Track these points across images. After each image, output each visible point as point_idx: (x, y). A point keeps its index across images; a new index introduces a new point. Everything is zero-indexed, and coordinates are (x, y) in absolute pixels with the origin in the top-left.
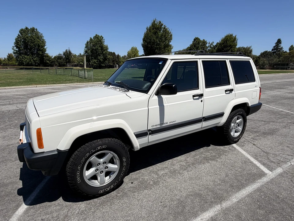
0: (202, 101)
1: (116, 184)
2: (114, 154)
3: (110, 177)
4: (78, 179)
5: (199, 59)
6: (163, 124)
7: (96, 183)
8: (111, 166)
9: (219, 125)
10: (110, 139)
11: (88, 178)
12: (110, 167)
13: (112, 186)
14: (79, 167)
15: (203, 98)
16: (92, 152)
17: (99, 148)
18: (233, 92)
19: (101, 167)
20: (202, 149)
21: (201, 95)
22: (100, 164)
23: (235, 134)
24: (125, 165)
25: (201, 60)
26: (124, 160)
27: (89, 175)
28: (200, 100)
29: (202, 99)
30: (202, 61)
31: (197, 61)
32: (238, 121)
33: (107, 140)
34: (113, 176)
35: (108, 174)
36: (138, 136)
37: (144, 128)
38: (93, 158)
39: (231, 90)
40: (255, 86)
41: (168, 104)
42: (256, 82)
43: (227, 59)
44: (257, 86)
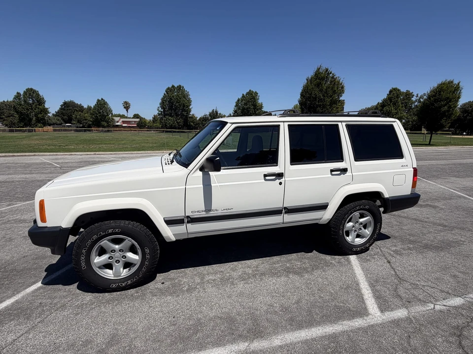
0: (280, 183)
1: (135, 280)
2: (133, 241)
3: (129, 270)
4: (83, 264)
5: (284, 122)
6: (210, 210)
7: (109, 274)
8: (130, 255)
9: (321, 222)
10: (127, 222)
11: (98, 265)
12: (129, 257)
13: (129, 282)
14: (84, 251)
15: (283, 179)
16: (100, 234)
17: (110, 231)
18: (348, 173)
19: (118, 255)
20: (295, 254)
21: (280, 175)
22: (115, 251)
23: (358, 239)
24: (148, 258)
25: (287, 124)
26: (147, 251)
28: (278, 181)
29: (282, 180)
30: (289, 125)
31: (279, 125)
32: (361, 220)
33: (124, 223)
34: (134, 269)
35: (127, 265)
36: (170, 222)
37: (179, 213)
38: (105, 243)
39: (344, 171)
40: (402, 166)
41: (218, 185)
42: (405, 159)
43: (341, 122)
44: (407, 166)
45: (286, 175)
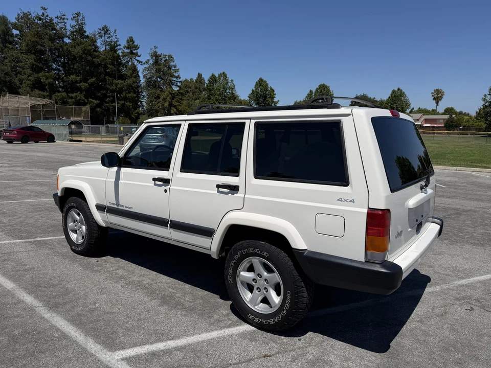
0: (166, 191)
2: (82, 216)
5: (186, 120)
6: (119, 205)
11: (70, 229)
13: (80, 249)
14: (64, 215)
15: (169, 187)
16: (69, 205)
17: (72, 204)
18: (240, 194)
19: (78, 225)
21: (166, 182)
25: (188, 123)
27: (71, 226)
28: (164, 188)
29: (167, 188)
31: (181, 124)
32: (267, 275)
33: (79, 201)
34: (83, 240)
38: (72, 213)
39: (234, 189)
40: (340, 200)
41: (123, 181)
42: (352, 187)
43: (250, 119)
44: (353, 201)
45: (173, 182)
